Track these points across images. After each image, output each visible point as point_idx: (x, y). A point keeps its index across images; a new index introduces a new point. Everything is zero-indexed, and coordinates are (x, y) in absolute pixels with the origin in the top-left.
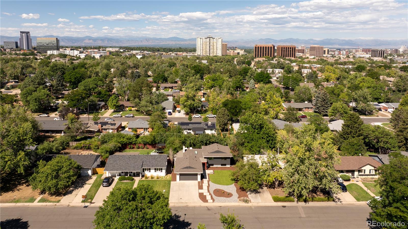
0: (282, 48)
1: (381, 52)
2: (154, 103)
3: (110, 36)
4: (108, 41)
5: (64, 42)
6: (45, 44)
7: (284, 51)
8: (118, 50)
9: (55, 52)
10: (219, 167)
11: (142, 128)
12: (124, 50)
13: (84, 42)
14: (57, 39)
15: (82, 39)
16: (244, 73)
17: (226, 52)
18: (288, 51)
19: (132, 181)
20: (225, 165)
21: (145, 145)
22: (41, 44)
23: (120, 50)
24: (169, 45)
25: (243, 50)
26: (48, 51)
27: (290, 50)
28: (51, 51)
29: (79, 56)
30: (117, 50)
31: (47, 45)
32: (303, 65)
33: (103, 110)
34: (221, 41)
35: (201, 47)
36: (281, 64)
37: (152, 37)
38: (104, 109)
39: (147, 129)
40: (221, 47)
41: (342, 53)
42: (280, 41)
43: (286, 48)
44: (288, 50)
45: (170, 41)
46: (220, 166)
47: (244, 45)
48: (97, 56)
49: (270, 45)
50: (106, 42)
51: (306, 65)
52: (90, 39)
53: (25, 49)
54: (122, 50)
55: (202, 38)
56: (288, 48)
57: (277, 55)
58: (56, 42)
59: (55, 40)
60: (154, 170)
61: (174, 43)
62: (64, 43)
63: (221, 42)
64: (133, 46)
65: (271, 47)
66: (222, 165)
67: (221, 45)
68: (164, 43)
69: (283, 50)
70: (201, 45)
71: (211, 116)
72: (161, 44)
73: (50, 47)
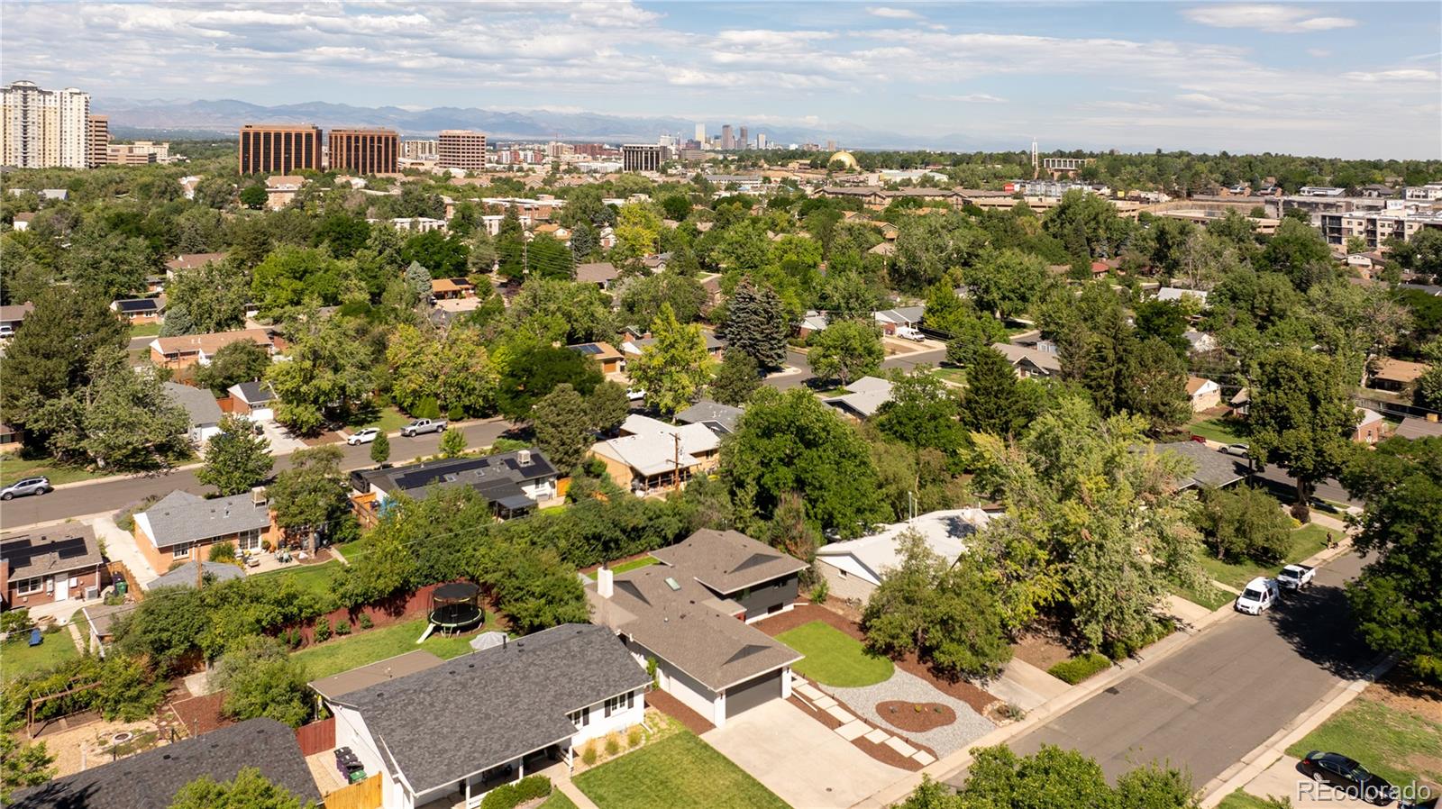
0: (349, 138)
1: (652, 154)
7: (357, 148)
10: (765, 620)
11: (234, 536)
16: (338, 239)
17: (101, 152)
18: (372, 151)
19: (548, 793)
20: (779, 607)
21: (355, 610)
25: (166, 146)
27: (379, 148)
32: (484, 200)
34: (83, 108)
36: (418, 200)
39: (254, 534)
40: (83, 130)
41: (522, 157)
42: (277, 112)
43: (365, 139)
44: (372, 147)
46: (766, 616)
47: (129, 125)
49: (303, 125)
51: (491, 201)
56: (372, 139)
57: (330, 163)
60: (602, 711)
63: (83, 111)
65: (309, 136)
66: (771, 610)
67: (83, 122)
69: (353, 145)
71: (425, 427)
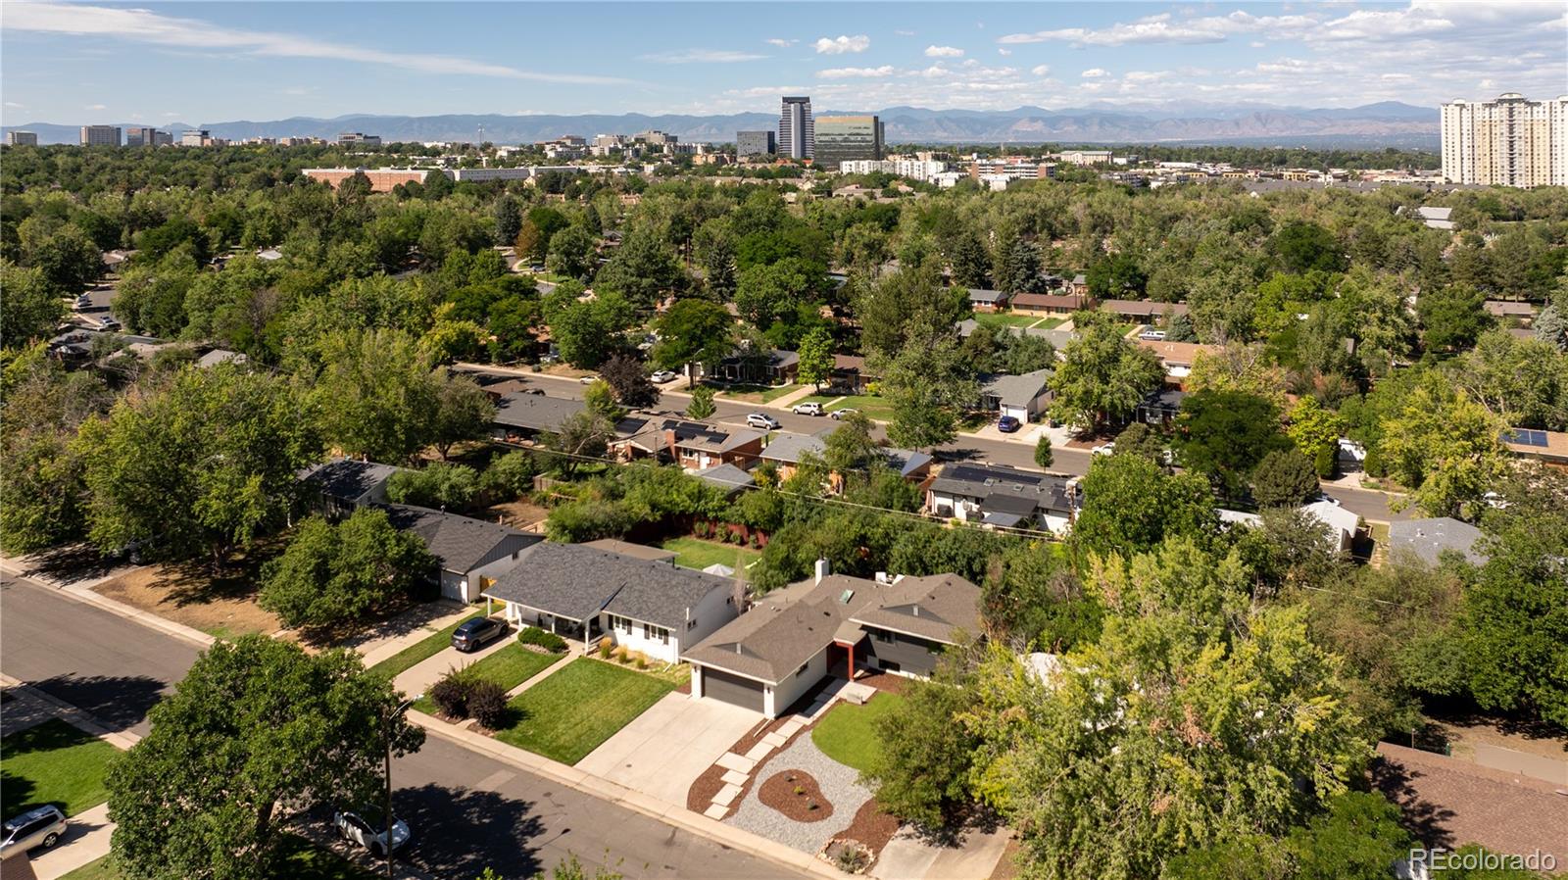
2: (941, 372)
3: (1108, 103)
4: (1101, 124)
5: (945, 130)
6: (839, 138)
8: (1104, 158)
9: (866, 167)
12: (1132, 157)
13: (1014, 128)
14: (876, 118)
15: (1007, 120)
19: (556, 652)
22: (827, 138)
23: (1116, 160)
24: (1359, 136)
26: (844, 163)
28: (853, 163)
29: (937, 181)
30: (1100, 159)
31: (845, 140)
33: (789, 382)
35: (1465, 144)
37: (1284, 105)
38: (791, 381)
45: (1364, 121)
48: (998, 182)
50: (1096, 128)
52: (1034, 120)
53: (793, 156)
54: (1121, 161)
55: (1468, 104)
58: (871, 131)
59: (871, 124)
60: (643, 631)
61: (1384, 129)
62: (946, 134)
64: (1202, 142)
68: (1334, 131)
70: (1465, 137)
72: (1322, 133)
73: (854, 147)
